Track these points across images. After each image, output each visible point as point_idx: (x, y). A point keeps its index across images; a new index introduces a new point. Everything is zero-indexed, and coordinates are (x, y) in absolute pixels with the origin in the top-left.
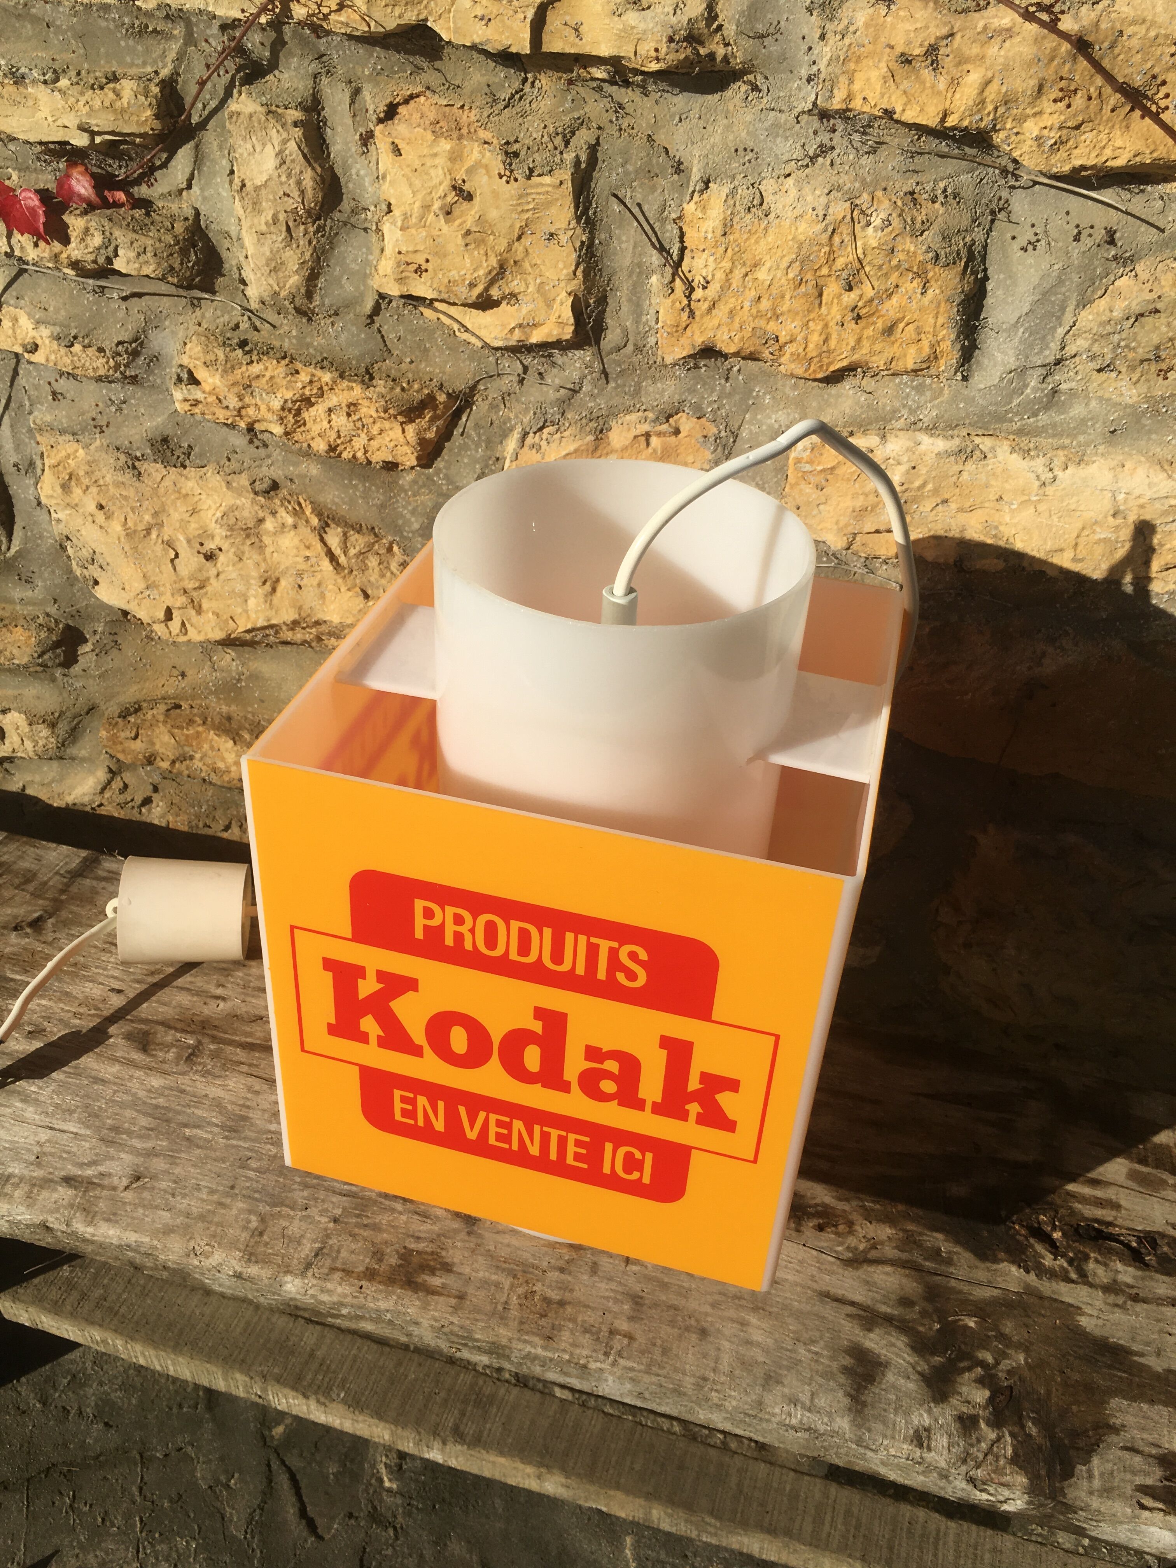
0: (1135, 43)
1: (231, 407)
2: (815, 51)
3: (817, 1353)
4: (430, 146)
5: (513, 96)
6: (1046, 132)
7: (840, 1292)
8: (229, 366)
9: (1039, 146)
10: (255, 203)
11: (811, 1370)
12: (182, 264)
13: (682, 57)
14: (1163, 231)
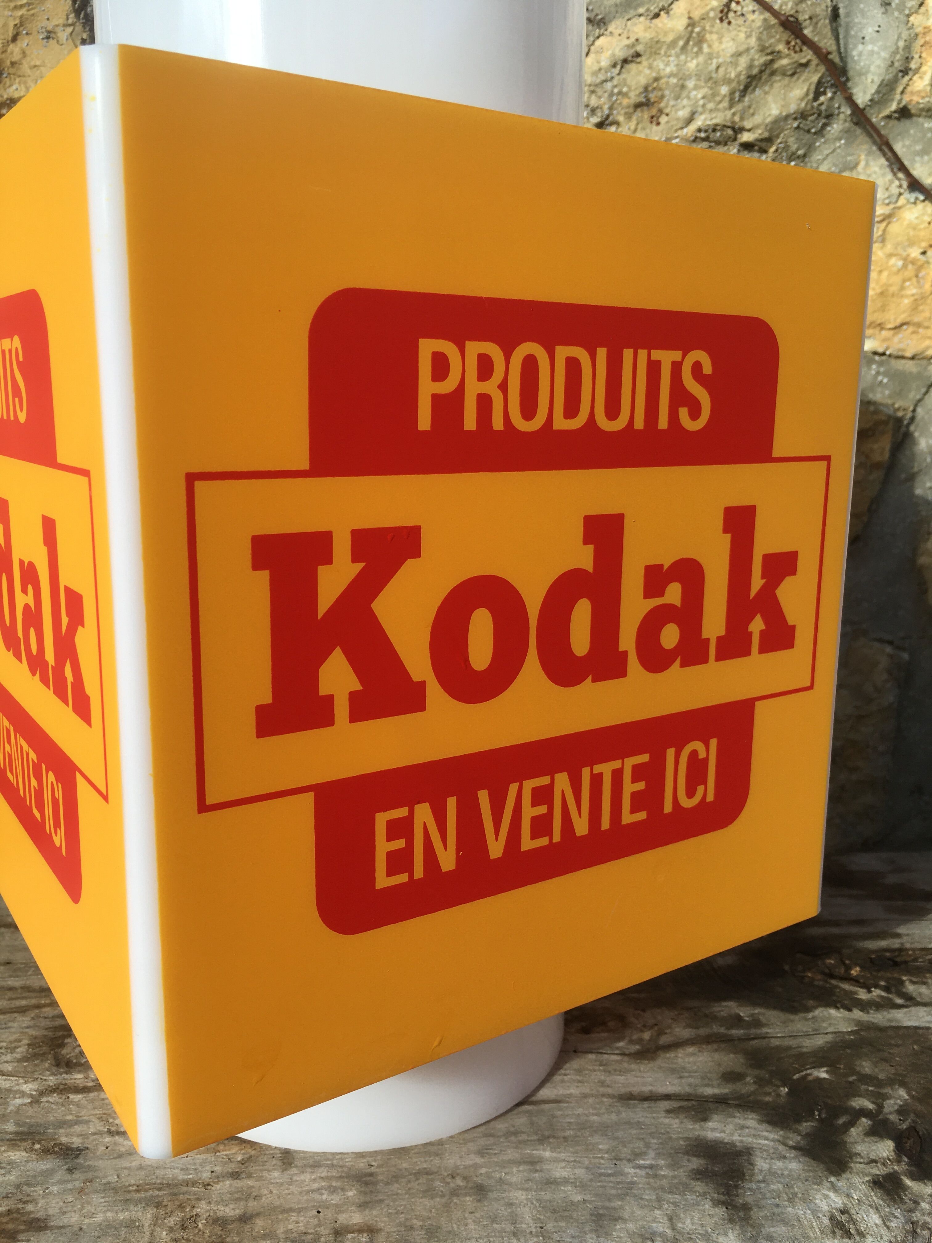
3: (651, 1167)
7: (647, 1089)
11: (654, 1189)
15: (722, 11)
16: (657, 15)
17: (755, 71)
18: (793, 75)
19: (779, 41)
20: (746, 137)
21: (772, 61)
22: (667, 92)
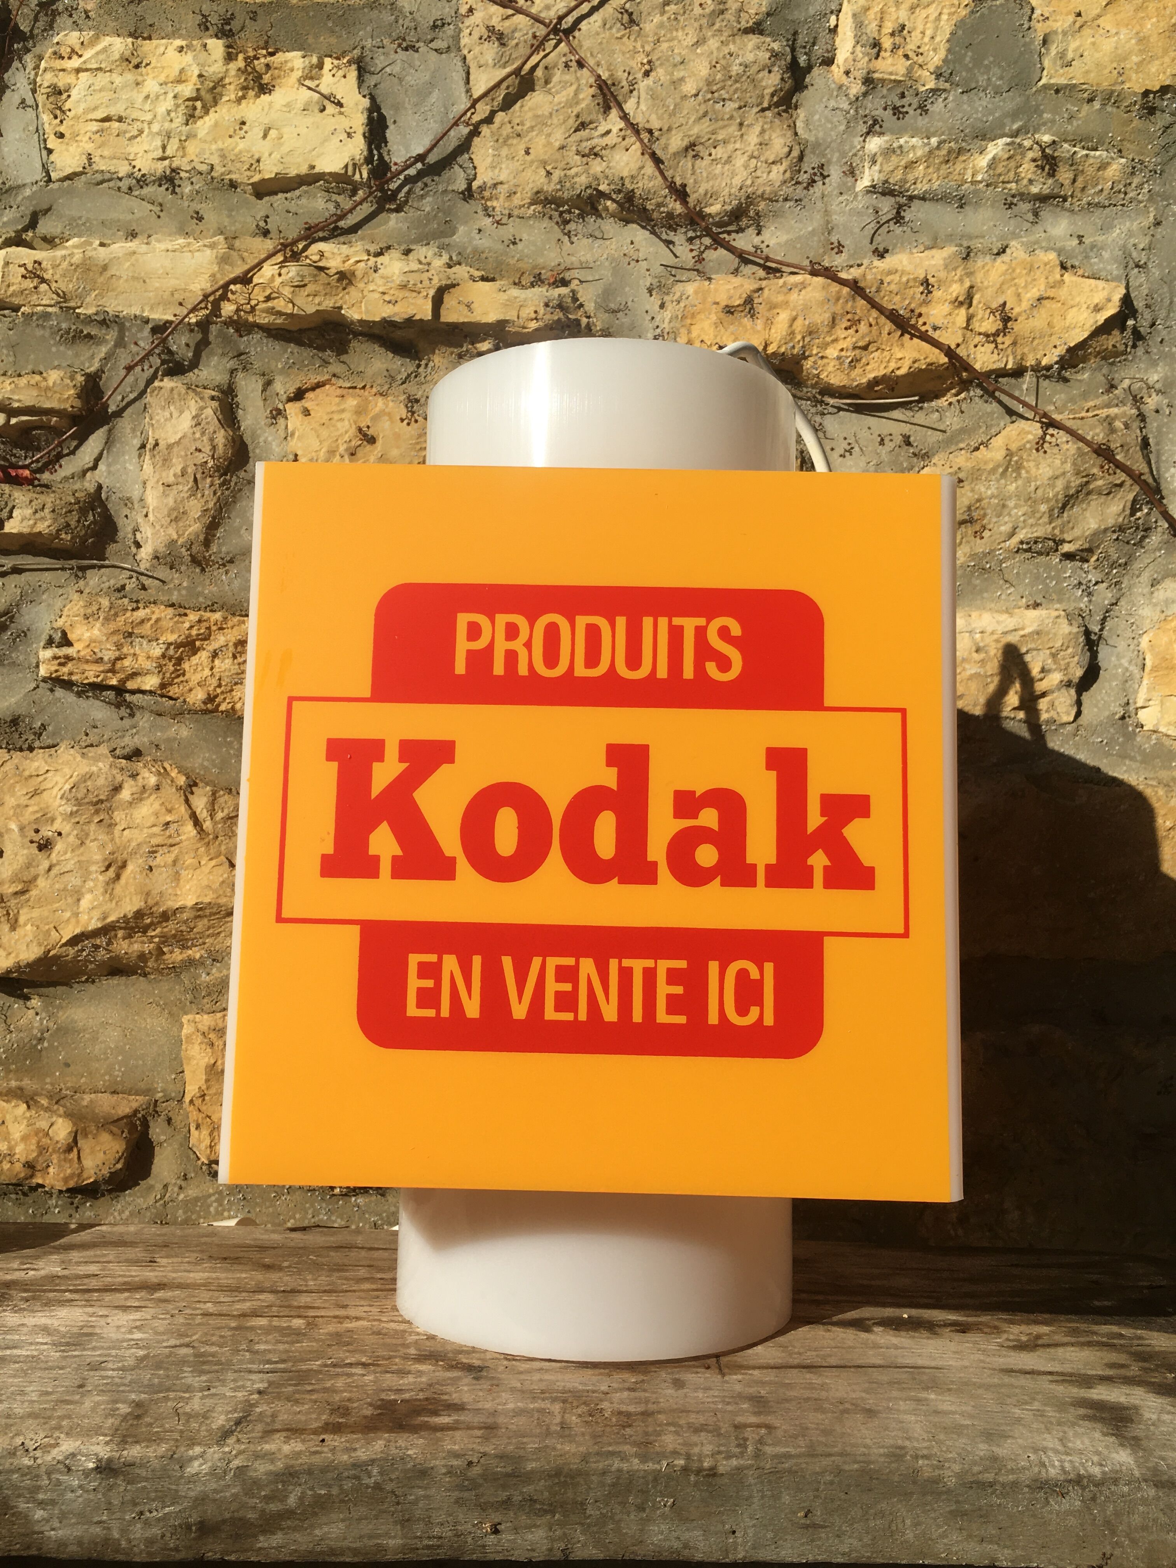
0: (893, 287)
1: (106, 659)
2: (658, 319)
3: (1038, 1410)
4: (338, 404)
5: (409, 376)
6: (843, 353)
7: (1028, 1368)
8: (112, 612)
9: (841, 364)
10: (165, 460)
11: (1042, 1423)
12: (78, 521)
13: (556, 318)
14: (944, 432)
15: (1037, 443)
16: (977, 449)
17: (1072, 491)
18: (1108, 494)
19: (1094, 465)
20: (1066, 548)
21: (1087, 483)
22: (989, 511)
